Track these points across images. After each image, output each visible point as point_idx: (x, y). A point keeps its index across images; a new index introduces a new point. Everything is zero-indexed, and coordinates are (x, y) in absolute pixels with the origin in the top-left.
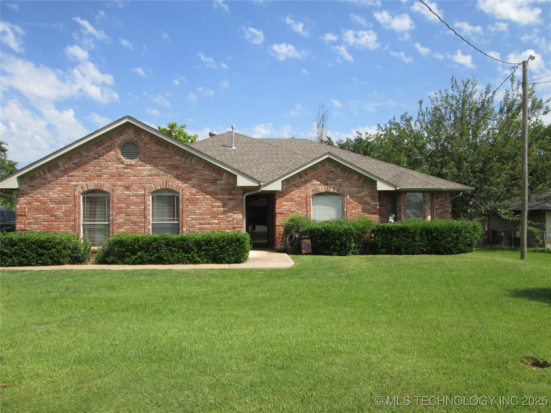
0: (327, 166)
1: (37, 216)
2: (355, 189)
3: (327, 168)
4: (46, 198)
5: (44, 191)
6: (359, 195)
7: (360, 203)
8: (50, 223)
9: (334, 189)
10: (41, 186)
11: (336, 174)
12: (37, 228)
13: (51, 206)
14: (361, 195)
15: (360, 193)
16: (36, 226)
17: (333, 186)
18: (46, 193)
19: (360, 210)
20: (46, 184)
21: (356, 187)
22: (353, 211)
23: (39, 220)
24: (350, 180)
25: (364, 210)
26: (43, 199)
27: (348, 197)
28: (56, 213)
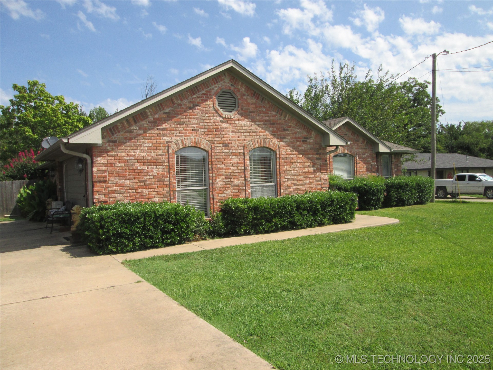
0: (342, 130)
1: (122, 181)
2: (361, 150)
3: (342, 131)
4: (132, 158)
5: (129, 148)
6: (364, 156)
7: (364, 163)
8: (139, 191)
9: (348, 150)
10: (125, 141)
11: (348, 137)
12: (123, 198)
13: (139, 168)
14: (365, 156)
15: (365, 154)
16: (121, 195)
17: (347, 148)
18: (132, 151)
19: (365, 169)
20: (131, 139)
21: (362, 149)
22: (361, 171)
23: (125, 188)
24: (358, 143)
25: (368, 170)
26: (128, 158)
27: (357, 158)
28: (145, 178)
